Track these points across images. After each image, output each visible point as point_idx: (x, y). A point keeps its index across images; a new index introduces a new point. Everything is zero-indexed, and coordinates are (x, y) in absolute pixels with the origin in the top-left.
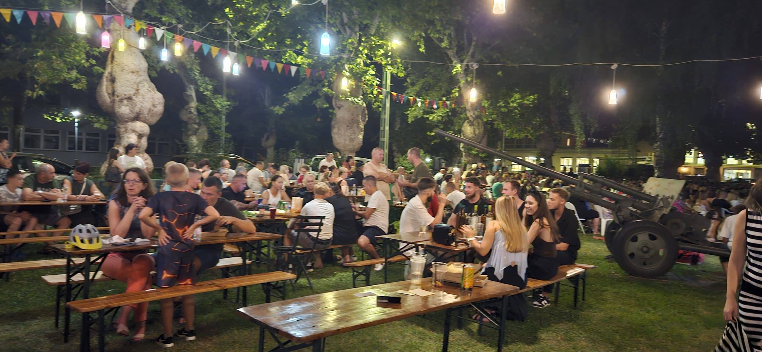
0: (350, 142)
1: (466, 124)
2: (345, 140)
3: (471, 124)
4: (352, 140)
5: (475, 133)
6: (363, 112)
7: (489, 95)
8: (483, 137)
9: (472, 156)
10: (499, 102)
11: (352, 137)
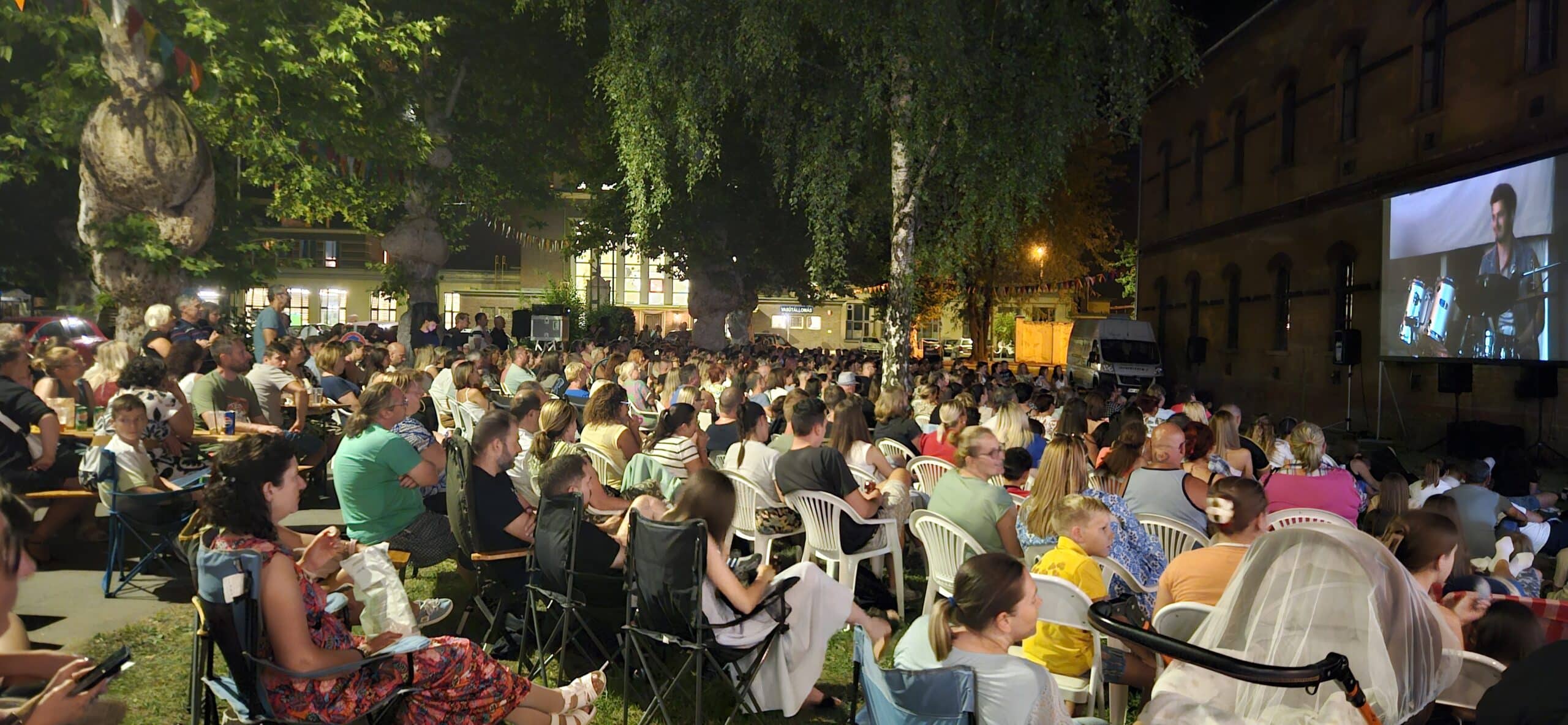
1: (101, 113)
3: (132, 118)
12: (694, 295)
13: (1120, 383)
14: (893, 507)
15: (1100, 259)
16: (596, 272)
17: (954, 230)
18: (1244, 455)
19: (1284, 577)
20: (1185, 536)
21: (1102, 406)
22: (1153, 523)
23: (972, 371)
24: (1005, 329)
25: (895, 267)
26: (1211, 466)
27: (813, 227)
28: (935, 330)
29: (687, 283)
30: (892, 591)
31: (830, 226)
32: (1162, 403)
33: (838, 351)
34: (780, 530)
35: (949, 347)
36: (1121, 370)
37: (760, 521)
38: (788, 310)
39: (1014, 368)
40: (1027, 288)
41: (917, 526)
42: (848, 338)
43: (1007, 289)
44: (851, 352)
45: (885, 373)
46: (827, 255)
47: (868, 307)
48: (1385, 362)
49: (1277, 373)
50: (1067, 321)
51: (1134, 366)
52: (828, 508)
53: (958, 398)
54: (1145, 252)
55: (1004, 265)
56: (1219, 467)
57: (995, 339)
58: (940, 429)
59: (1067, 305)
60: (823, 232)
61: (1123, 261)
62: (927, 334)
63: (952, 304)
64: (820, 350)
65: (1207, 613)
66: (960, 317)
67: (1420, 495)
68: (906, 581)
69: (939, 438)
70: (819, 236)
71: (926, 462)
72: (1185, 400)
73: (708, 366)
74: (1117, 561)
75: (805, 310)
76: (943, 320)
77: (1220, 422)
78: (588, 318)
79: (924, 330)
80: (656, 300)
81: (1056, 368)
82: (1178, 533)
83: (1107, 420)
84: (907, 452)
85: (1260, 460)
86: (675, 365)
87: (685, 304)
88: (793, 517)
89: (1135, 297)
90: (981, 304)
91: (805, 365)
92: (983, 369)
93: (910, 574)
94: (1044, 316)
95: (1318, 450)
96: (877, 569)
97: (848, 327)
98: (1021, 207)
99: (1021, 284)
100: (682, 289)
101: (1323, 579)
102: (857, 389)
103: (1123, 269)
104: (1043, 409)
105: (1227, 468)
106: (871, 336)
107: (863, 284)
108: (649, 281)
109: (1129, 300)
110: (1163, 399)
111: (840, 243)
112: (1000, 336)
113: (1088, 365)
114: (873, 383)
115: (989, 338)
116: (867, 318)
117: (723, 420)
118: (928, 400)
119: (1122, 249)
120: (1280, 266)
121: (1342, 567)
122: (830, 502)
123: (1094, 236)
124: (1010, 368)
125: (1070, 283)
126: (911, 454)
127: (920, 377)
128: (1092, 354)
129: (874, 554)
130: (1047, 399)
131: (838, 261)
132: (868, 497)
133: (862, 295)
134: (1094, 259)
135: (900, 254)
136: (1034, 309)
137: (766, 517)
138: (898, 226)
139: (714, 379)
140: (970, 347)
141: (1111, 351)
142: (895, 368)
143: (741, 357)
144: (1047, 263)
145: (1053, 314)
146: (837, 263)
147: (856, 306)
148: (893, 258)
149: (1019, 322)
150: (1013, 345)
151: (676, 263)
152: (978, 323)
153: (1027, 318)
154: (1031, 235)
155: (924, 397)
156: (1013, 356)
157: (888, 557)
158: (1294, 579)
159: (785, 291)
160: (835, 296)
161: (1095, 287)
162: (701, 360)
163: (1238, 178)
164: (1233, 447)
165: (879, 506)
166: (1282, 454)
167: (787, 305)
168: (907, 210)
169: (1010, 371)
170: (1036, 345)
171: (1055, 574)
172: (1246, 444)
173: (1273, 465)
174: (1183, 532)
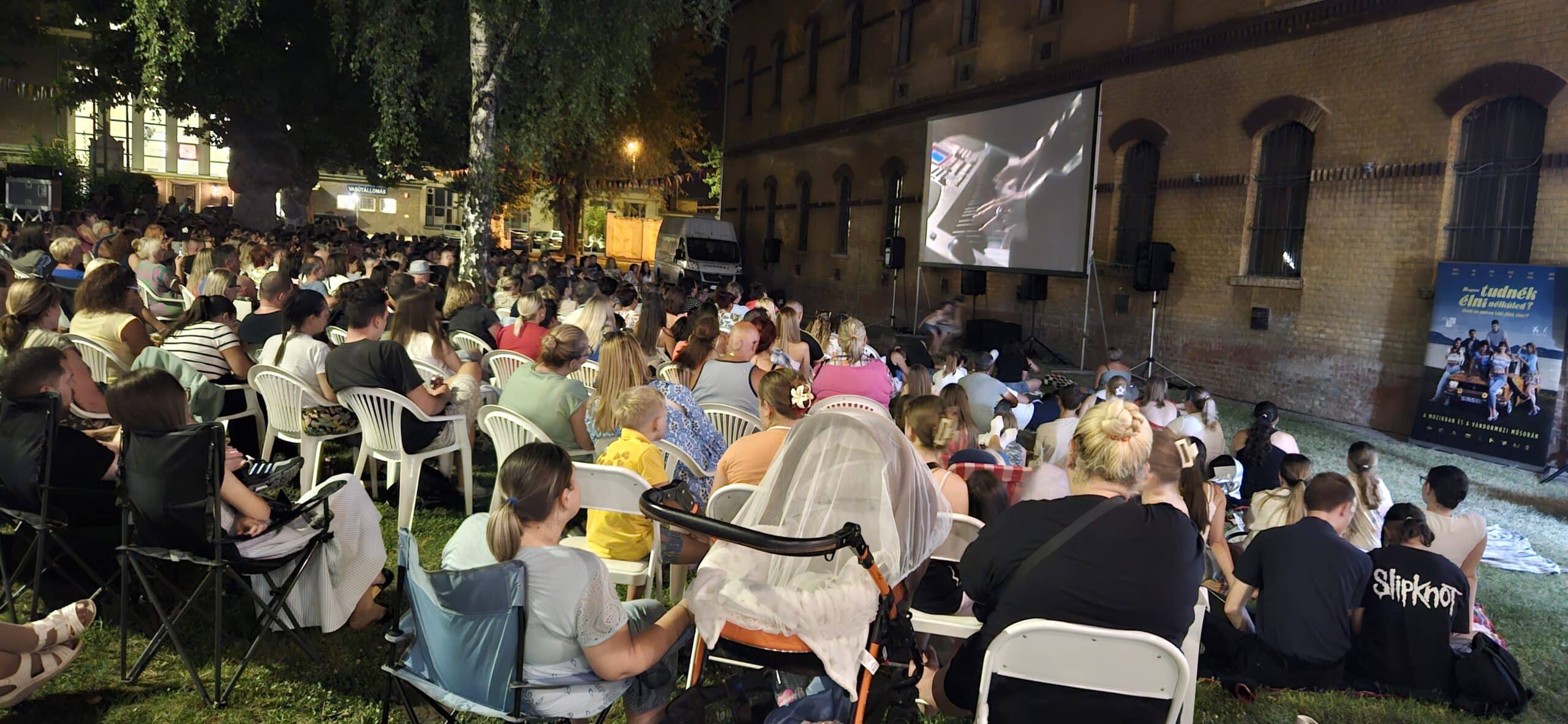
12: (235, 165)
13: (703, 280)
14: (462, 402)
15: (689, 159)
16: (103, 129)
17: (538, 114)
18: (804, 347)
19: (816, 457)
20: (746, 423)
21: (682, 301)
22: (718, 412)
23: (560, 264)
24: (596, 223)
25: (474, 150)
26: (773, 359)
27: (378, 97)
28: (525, 221)
29: (226, 151)
30: (459, 489)
31: (399, 99)
32: (738, 300)
33: (414, 237)
34: (332, 431)
35: (539, 239)
36: (706, 268)
37: (307, 421)
38: (357, 189)
39: (602, 263)
40: (618, 182)
41: (486, 421)
42: (429, 224)
43: (598, 182)
44: (431, 240)
45: (463, 263)
46: (395, 130)
47: (451, 192)
48: (923, 267)
49: (838, 274)
50: (657, 218)
51: (717, 264)
52: (388, 405)
53: (540, 291)
54: (731, 155)
55: (596, 157)
56: (781, 360)
57: (586, 232)
58: (518, 322)
59: (657, 202)
60: (389, 104)
61: (710, 163)
62: (516, 224)
63: (542, 194)
64: (394, 235)
65: (751, 492)
66: (550, 208)
67: (941, 380)
68: (474, 478)
69: (517, 332)
70: (386, 108)
71: (502, 356)
72: (758, 297)
73: (251, 248)
74: (681, 449)
75: (377, 191)
76: (532, 210)
77: (783, 317)
78: (90, 184)
79: (513, 220)
80: (188, 168)
81: (643, 264)
82: (740, 420)
83: (686, 314)
84: (483, 345)
85: (816, 353)
86: (208, 245)
87: (224, 175)
88: (348, 416)
89: (720, 197)
90: (571, 196)
91: (374, 251)
92: (572, 262)
93: (482, 470)
94: (635, 211)
95: (860, 343)
96: (445, 467)
97: (429, 212)
98: (607, 96)
99: (612, 178)
100: (221, 157)
101: (847, 459)
102: (432, 279)
103: (711, 170)
104: (625, 304)
105: (787, 361)
106: (454, 223)
107: (444, 166)
108: (178, 145)
109: (714, 201)
110: (740, 297)
111: (411, 118)
112: (591, 229)
113: (675, 262)
114: (451, 273)
115: (580, 231)
116: (450, 204)
117: (264, 309)
118: (510, 293)
119: (710, 151)
120: (844, 176)
121: (864, 446)
122: (390, 399)
123: (683, 135)
124: (599, 262)
125: (660, 180)
126: (488, 348)
127: (503, 268)
128: (679, 251)
129: (441, 451)
130: (631, 294)
131: (409, 139)
132: (435, 393)
133: (443, 179)
134: (683, 158)
135: (480, 136)
136: (625, 204)
137: (316, 416)
138: (478, 105)
139: (258, 263)
140: (560, 240)
141: (697, 249)
142: (474, 257)
143: (295, 239)
144: (638, 159)
145: (644, 210)
146: (407, 140)
147: (437, 189)
148: (472, 140)
149: (610, 216)
150: (604, 240)
151: (212, 126)
152: (569, 217)
153: (618, 213)
154: (623, 129)
155: (506, 289)
156: (604, 250)
157: (457, 454)
158: (824, 458)
159: (351, 168)
160: (412, 177)
161: (684, 185)
162: (243, 241)
163: (812, 89)
164: (794, 341)
165: (446, 402)
166: (833, 347)
167: (355, 184)
168: (487, 89)
169: (598, 265)
170: (626, 240)
171: (620, 464)
172: (805, 338)
173: (826, 356)
174: (744, 419)
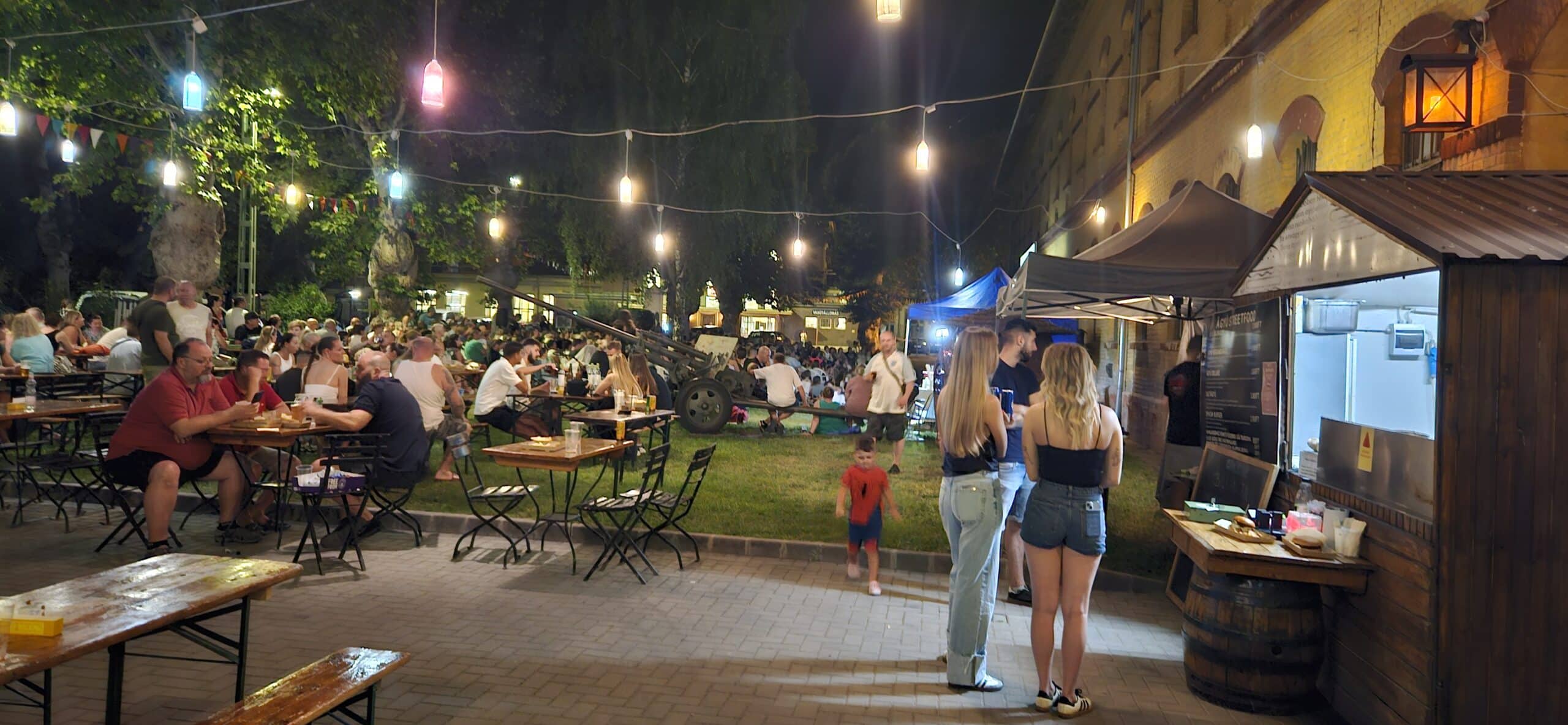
0: (200, 270)
1: (381, 239)
2: (189, 267)
3: (392, 241)
4: (203, 267)
5: (399, 257)
6: (220, 214)
7: (424, 193)
8: (413, 263)
9: (393, 295)
10: (440, 207)
11: (204, 261)
